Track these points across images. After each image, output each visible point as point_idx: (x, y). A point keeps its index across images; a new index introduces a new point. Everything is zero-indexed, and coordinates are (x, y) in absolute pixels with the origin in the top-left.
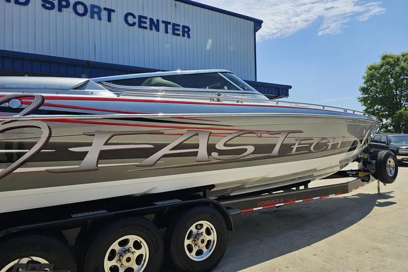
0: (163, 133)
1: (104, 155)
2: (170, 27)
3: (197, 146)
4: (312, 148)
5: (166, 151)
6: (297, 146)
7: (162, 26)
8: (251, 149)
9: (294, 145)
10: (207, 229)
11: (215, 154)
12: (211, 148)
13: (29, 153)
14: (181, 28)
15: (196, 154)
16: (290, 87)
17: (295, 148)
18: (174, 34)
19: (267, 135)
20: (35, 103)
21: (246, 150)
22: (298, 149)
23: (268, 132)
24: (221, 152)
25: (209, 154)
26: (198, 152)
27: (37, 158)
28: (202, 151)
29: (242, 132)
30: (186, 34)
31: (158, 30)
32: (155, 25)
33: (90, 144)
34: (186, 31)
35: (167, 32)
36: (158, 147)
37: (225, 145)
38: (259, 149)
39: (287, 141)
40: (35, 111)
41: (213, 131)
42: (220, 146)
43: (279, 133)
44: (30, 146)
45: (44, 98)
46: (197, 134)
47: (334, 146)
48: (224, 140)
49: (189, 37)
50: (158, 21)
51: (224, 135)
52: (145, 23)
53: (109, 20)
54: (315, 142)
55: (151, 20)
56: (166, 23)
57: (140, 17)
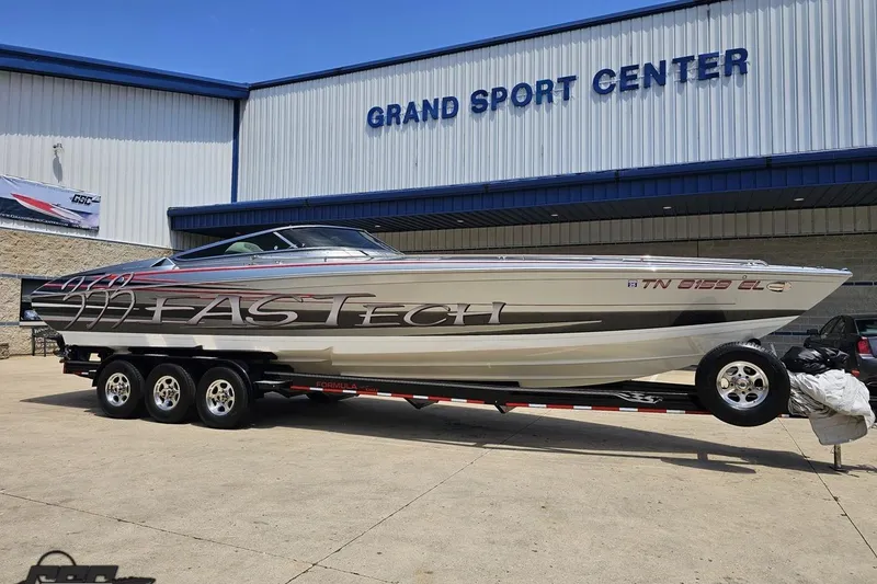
0: (199, 297)
1: (164, 314)
2: (692, 69)
3: (230, 310)
4: (407, 319)
5: (203, 313)
6: (370, 315)
8: (292, 316)
9: (365, 313)
11: (249, 319)
12: (244, 313)
13: (128, 310)
14: (721, 60)
15: (230, 317)
17: (367, 317)
18: (702, 77)
19: (312, 300)
20: (129, 278)
21: (286, 316)
22: (373, 319)
23: (311, 296)
24: (256, 317)
25: (244, 319)
26: (231, 316)
27: (132, 314)
28: (236, 315)
29: (277, 297)
30: (736, 69)
31: (662, 83)
33: (156, 306)
34: (736, 61)
35: (683, 79)
36: (198, 309)
37: (258, 310)
38: (303, 316)
39: (346, 308)
40: (129, 284)
41: (243, 295)
42: (253, 310)
43: (331, 297)
44: (128, 306)
45: (134, 275)
46: (228, 299)
48: (258, 304)
49: (743, 71)
50: (663, 63)
51: (256, 300)
52: (635, 77)
53: (566, 98)
54: (411, 311)
55: (649, 67)
56: (683, 62)
57: (624, 70)
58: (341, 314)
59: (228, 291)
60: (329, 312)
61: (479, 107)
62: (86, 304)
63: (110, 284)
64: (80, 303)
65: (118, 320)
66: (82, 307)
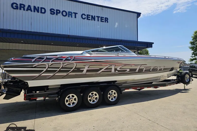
0: (102, 65)
1: (88, 71)
2: (100, 18)
3: (111, 69)
4: (151, 70)
5: (103, 70)
6: (145, 69)
7: (96, 18)
8: (128, 70)
9: (144, 69)
10: (114, 93)
11: (117, 71)
13: (72, 70)
14: (104, 19)
16: (153, 43)
17: (144, 70)
18: (101, 21)
19: (134, 66)
20: (73, 58)
21: (127, 70)
22: (145, 70)
23: (134, 65)
24: (119, 71)
25: (115, 71)
26: (111, 71)
27: (73, 71)
28: (113, 70)
29: (125, 65)
31: (95, 20)
32: (93, 18)
33: (84, 68)
34: (106, 20)
35: (98, 21)
36: (101, 69)
37: (120, 69)
38: (131, 70)
39: (141, 68)
40: (73, 60)
41: (116, 65)
42: (118, 69)
43: (138, 65)
44: (72, 68)
45: (75, 57)
46: (111, 66)
47: (160, 70)
48: (120, 67)
49: (108, 22)
50: (95, 16)
51: (119, 66)
52: (90, 17)
53: (75, 17)
54: (152, 68)
55: (92, 16)
56: (98, 17)
57: (88, 15)
58: (139, 69)
59: (111, 63)
60: (137, 69)
61: (52, 13)
62: (48, 68)
63: (63, 60)
64: (45, 68)
65: (65, 74)
66: (45, 70)
